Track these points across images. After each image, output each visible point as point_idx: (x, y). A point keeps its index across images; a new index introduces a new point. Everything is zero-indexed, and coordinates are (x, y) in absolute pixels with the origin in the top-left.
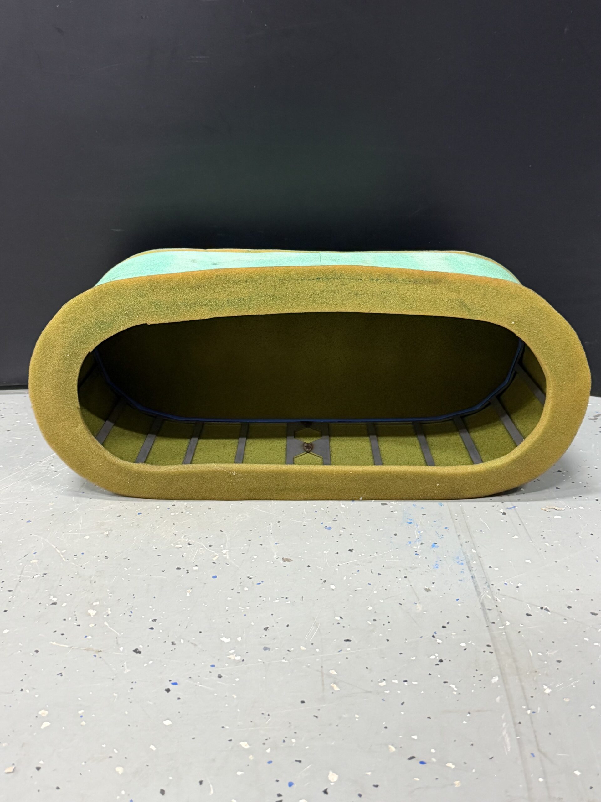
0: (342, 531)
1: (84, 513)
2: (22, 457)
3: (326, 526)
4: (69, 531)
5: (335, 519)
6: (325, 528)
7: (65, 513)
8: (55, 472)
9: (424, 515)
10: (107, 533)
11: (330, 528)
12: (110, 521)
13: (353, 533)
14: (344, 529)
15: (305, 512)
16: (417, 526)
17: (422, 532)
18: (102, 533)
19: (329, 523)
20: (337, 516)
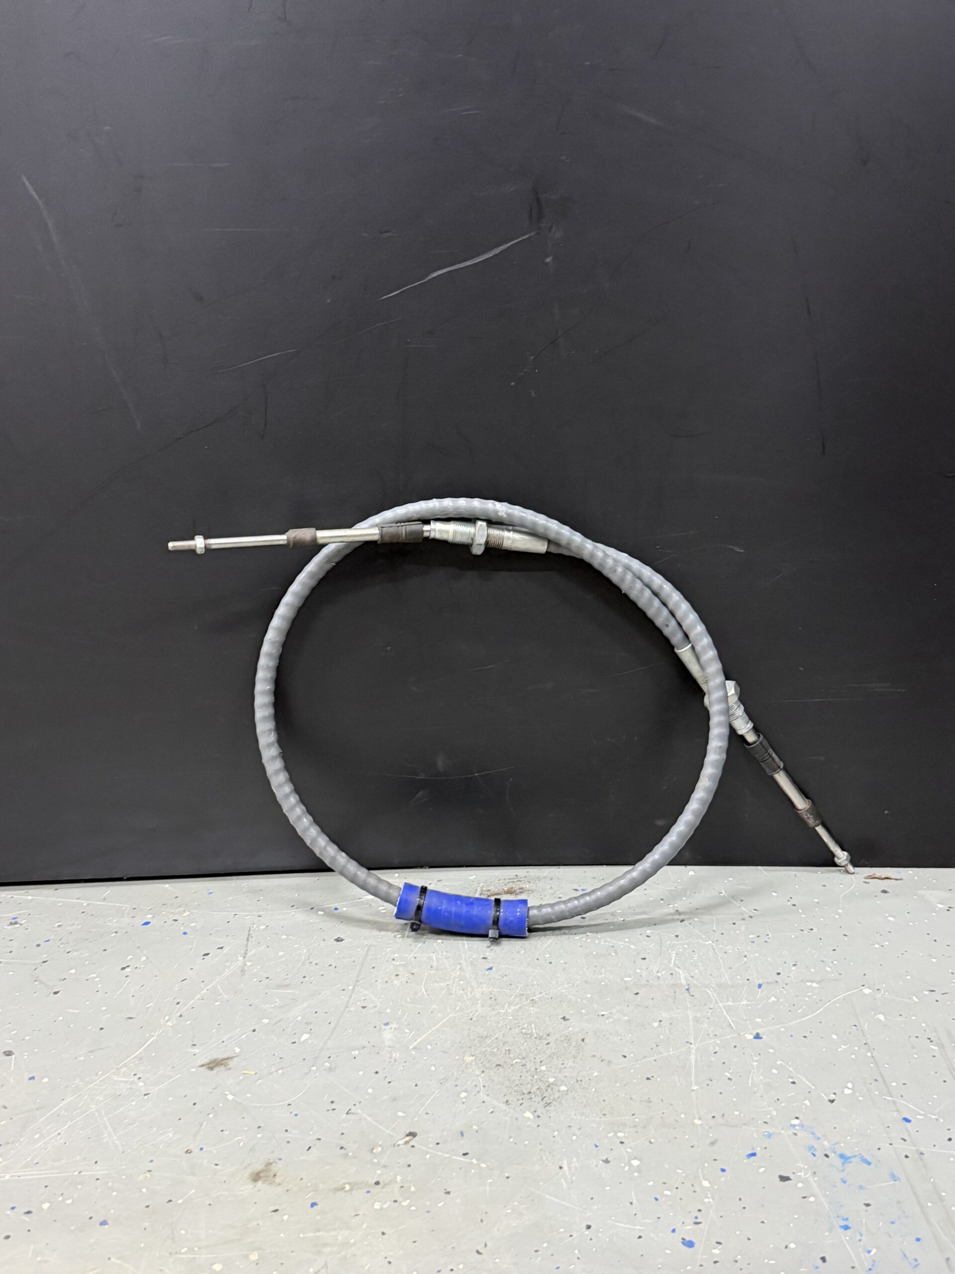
0: (716, 1251)
1: (208, 1203)
2: (82, 1058)
3: (683, 1239)
4: (183, 1250)
5: (696, 1218)
6: (682, 1243)
7: (170, 1201)
8: (145, 1095)
9: (868, 1205)
10: (254, 1257)
11: (690, 1244)
12: (258, 1224)
13: (739, 1257)
14: (720, 1247)
15: (635, 1201)
16: (861, 1235)
17: (874, 1251)
18: (247, 1257)
19: (688, 1231)
20: (700, 1211)
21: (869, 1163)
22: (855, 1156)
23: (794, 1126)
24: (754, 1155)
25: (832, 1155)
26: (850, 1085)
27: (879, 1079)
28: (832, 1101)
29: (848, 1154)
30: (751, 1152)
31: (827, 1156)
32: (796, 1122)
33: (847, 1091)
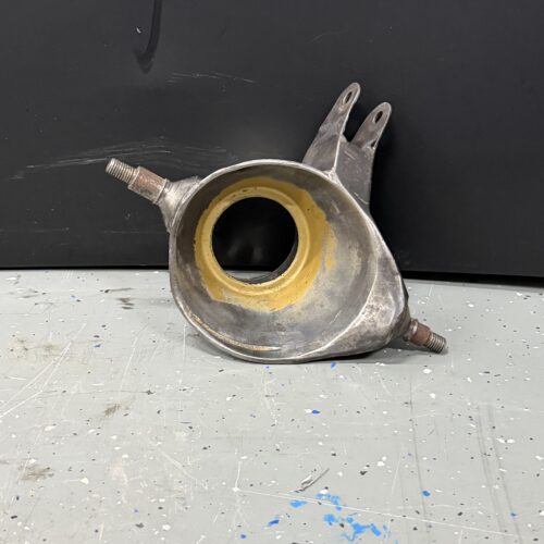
21: (378, 533)
22: (368, 527)
23: (320, 496)
24: (276, 522)
25: (347, 524)
26: (384, 458)
27: (413, 454)
28: (363, 473)
29: (362, 524)
30: (274, 519)
31: (342, 525)
32: (324, 492)
33: (380, 464)
